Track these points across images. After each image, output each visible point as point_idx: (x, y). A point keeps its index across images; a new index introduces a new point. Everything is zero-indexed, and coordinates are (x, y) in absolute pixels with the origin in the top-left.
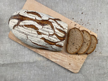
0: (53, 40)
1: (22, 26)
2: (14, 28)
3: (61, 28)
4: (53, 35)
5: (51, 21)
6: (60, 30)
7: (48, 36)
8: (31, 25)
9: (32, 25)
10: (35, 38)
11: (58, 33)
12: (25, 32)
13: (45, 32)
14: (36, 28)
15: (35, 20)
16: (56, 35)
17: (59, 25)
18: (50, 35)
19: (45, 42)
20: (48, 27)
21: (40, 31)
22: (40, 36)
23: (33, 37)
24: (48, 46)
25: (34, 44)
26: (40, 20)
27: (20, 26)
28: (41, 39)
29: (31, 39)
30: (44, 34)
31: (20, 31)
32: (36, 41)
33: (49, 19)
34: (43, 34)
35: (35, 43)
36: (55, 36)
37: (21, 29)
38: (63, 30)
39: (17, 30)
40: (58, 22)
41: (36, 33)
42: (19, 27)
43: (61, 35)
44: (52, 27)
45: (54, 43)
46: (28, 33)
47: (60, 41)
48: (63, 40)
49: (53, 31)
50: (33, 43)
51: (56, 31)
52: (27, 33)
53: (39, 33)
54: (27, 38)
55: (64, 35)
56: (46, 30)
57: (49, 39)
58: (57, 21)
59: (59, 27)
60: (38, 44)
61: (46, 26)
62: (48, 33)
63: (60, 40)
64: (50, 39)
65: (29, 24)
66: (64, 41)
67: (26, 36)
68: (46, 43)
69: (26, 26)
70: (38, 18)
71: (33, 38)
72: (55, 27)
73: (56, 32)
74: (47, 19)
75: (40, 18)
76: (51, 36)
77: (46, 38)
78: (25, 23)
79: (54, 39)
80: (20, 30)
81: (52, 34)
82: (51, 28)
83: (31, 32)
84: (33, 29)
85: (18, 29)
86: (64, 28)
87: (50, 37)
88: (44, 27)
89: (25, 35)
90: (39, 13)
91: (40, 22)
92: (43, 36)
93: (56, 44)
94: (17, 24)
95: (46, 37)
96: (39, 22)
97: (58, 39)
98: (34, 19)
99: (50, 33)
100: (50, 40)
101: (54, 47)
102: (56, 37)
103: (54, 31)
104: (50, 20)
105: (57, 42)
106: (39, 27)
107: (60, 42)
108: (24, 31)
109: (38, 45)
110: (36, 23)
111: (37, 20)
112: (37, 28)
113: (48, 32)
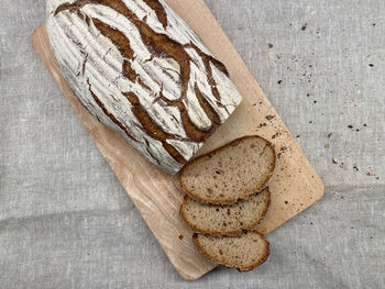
0: (163, 122)
1: (87, 20)
2: (57, 12)
3: (213, 98)
4: (171, 103)
5: (192, 56)
6: (203, 101)
7: (152, 99)
8: (117, 30)
9: (121, 34)
10: (107, 83)
11: (193, 108)
12: (85, 44)
13: (148, 80)
14: (126, 50)
15: (141, 25)
16: (183, 111)
17: (212, 82)
18: (160, 98)
19: (130, 113)
20: (170, 67)
21: (135, 65)
22: (126, 85)
23: (102, 73)
24: (137, 132)
25: (94, 103)
26: (157, 31)
27: (79, 14)
28: (125, 94)
29: (92, 80)
30: (144, 86)
31: (71, 31)
32: (103, 94)
33: (187, 45)
34: (140, 81)
35: (97, 101)
36: (175, 111)
37: (78, 26)
38: (215, 106)
39: (64, 26)
40: (215, 72)
41: (120, 66)
42: (74, 16)
43: (200, 118)
44: (184, 77)
45: (162, 135)
46: (94, 55)
47: (184, 136)
48: (198, 142)
49: (179, 92)
50: (94, 96)
51: (191, 95)
52: (89, 50)
53: (129, 73)
54: (81, 68)
55: (210, 124)
56: (159, 74)
57: (149, 111)
58: (212, 66)
59: (207, 91)
60: (107, 107)
61: (164, 62)
62: (157, 89)
64: (156, 113)
65: (112, 24)
66: (201, 145)
67: (82, 59)
68: (136, 121)
69: (99, 24)
70: (154, 23)
71: (100, 77)
72: (192, 81)
73: (187, 102)
74: (183, 43)
75: (160, 25)
76: (162, 105)
77: (142, 102)
78: (102, 15)
80: (73, 28)
81: (171, 97)
82: (177, 77)
83: (103, 52)
84: (114, 48)
85: (69, 23)
86: (223, 102)
87: (157, 105)
88: (155, 58)
89: (78, 55)
90: (168, 10)
91: (151, 38)
92: (136, 88)
93: (168, 141)
94: (74, 4)
95: (146, 99)
96: (148, 34)
97: (182, 129)
98: (141, 17)
99: (165, 94)
100: (154, 117)
101: (157, 146)
102: (179, 118)
103: (184, 94)
104: (191, 52)
105: (172, 137)
106: (141, 50)
107: (183, 140)
108: (82, 40)
109: (105, 110)
110: (137, 33)
111: (148, 26)
112: (132, 52)
113: (162, 85)
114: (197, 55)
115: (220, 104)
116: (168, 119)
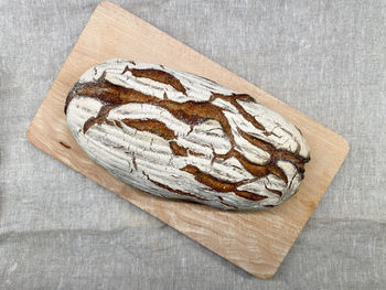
0: (228, 175)
1: (118, 124)
3: (259, 132)
4: (227, 156)
5: (221, 106)
6: (252, 139)
7: (209, 162)
8: (149, 120)
9: (154, 121)
10: (163, 168)
11: (247, 149)
12: (126, 145)
13: (198, 148)
14: (167, 133)
15: (164, 103)
16: (240, 157)
17: (247, 116)
18: (216, 157)
19: (197, 183)
20: (211, 127)
21: (181, 142)
22: (182, 161)
23: (154, 162)
24: (209, 194)
25: (157, 187)
26: (180, 101)
27: (108, 123)
28: (182, 170)
29: (148, 171)
30: (196, 154)
31: (108, 140)
32: (163, 178)
33: (212, 99)
34: (191, 153)
35: (159, 185)
36: (233, 161)
37: (113, 133)
38: (264, 138)
39: (99, 138)
40: (246, 106)
41: (168, 149)
42: (104, 126)
43: (258, 155)
44: (226, 128)
45: (232, 186)
46: (140, 150)
47: (251, 177)
48: (265, 175)
49: (228, 144)
50: (155, 182)
51: (240, 140)
52: (133, 148)
53: (179, 151)
54: (132, 166)
55: (269, 156)
56: (205, 139)
57: (212, 173)
58: (241, 103)
59: (250, 128)
60: (170, 186)
61: (204, 127)
62: (209, 151)
63: (252, 174)
64: (218, 172)
65: (142, 117)
66: (269, 177)
67: (130, 158)
68: (203, 186)
69: (130, 123)
70: (174, 95)
71: (154, 166)
72: (233, 127)
73: (239, 147)
74: (207, 99)
75: (181, 94)
76: (220, 162)
77: (202, 169)
78: (128, 113)
79: (230, 171)
80: (109, 137)
81: (224, 152)
82: (220, 132)
83: (147, 145)
84: (156, 137)
85: (103, 134)
86: (269, 130)
87: (215, 165)
88: (195, 127)
89: (125, 156)
90: (177, 76)
91: (181, 111)
92: (191, 160)
93: (239, 189)
94: (99, 116)
95: (203, 164)
96: (176, 108)
97: (247, 173)
98: (161, 97)
99: (218, 152)
100: (218, 176)
101: (230, 197)
102: (240, 165)
103: (233, 142)
104: (218, 102)
105: (241, 183)
106: (178, 127)
107: (251, 181)
108: (122, 143)
109: (170, 189)
110: (167, 114)
111: (172, 102)
112: (172, 132)
113: (211, 146)
114: (224, 102)
115: (267, 134)
116: (231, 171)
